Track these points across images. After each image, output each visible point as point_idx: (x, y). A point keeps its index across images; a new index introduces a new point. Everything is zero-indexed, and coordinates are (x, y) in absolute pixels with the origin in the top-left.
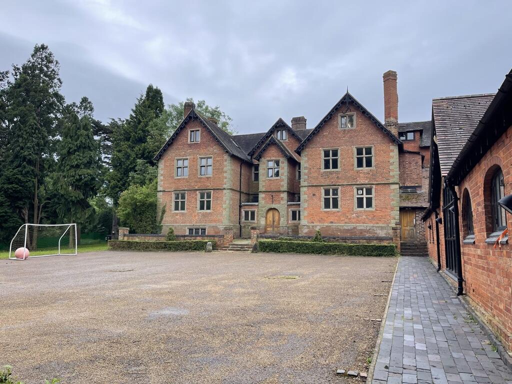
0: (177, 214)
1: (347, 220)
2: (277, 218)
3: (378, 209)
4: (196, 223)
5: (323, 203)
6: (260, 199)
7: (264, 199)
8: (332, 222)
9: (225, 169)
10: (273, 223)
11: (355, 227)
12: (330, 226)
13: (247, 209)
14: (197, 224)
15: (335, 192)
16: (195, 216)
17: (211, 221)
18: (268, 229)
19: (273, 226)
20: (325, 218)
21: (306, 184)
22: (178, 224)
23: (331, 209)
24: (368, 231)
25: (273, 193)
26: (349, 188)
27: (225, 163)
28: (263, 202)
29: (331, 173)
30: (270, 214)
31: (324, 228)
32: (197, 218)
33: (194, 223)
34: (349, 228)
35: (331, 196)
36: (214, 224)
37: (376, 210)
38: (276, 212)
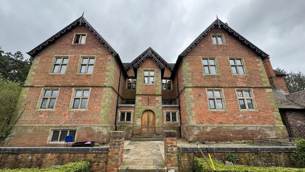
0: (41, 113)
1: (235, 121)
3: (261, 110)
4: (65, 123)
5: (208, 104)
6: (137, 101)
7: (140, 101)
8: (221, 123)
9: (108, 68)
10: (148, 124)
11: (245, 128)
12: (220, 127)
13: (123, 110)
14: (66, 125)
16: (65, 115)
17: (84, 122)
18: (143, 129)
19: (148, 127)
20: (214, 119)
21: (190, 85)
22: (40, 125)
24: (259, 132)
25: (149, 97)
26: (231, 90)
27: (108, 63)
28: (140, 104)
30: (146, 115)
31: (215, 129)
32: (67, 117)
33: (62, 123)
34: (240, 128)
35: (215, 98)
36: (87, 125)
37: (260, 111)
38: (151, 115)
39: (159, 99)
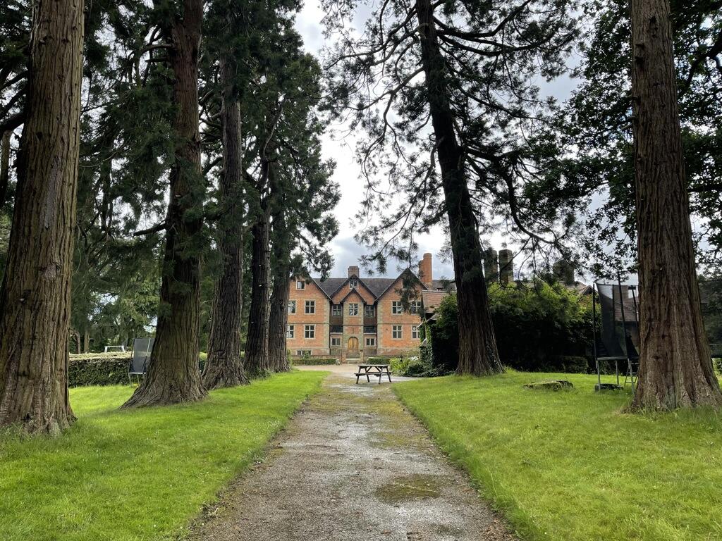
0: (288, 341)
1: (407, 346)
2: (355, 343)
5: (392, 335)
6: (344, 330)
7: (348, 330)
8: (398, 347)
9: (325, 310)
10: (353, 347)
11: (412, 350)
12: (397, 349)
13: (334, 337)
14: (305, 348)
15: (400, 328)
17: (314, 346)
18: (349, 351)
19: (352, 349)
20: (394, 344)
21: (381, 322)
23: (397, 339)
25: (354, 327)
26: (408, 326)
27: (325, 306)
28: (346, 332)
29: (397, 316)
30: (351, 341)
31: (393, 350)
32: (303, 343)
34: (408, 350)
35: (397, 330)
36: (316, 348)
38: (355, 340)
39: (362, 328)
